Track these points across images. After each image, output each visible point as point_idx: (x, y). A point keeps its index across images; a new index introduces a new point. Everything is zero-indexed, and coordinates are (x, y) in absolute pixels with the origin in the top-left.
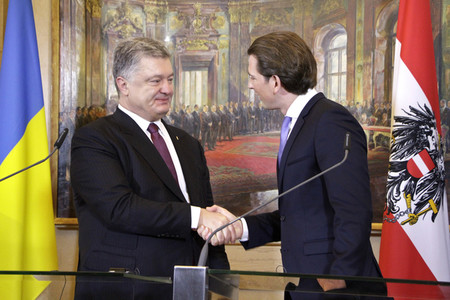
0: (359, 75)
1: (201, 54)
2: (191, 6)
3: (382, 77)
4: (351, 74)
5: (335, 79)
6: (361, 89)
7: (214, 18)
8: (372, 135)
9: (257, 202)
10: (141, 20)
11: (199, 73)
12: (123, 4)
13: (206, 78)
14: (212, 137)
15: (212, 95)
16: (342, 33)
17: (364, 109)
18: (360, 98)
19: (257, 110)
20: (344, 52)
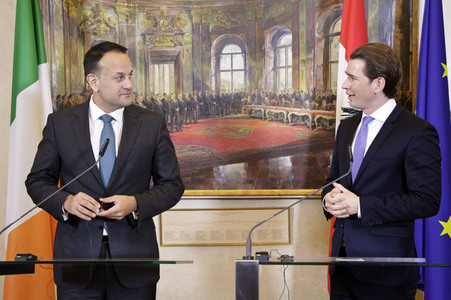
0: (302, 68)
1: (168, 49)
2: (158, 9)
3: (321, 70)
4: (296, 67)
5: (283, 71)
6: (305, 81)
7: (179, 19)
8: (313, 118)
9: (219, 175)
10: (113, 20)
11: (166, 66)
12: (97, 6)
13: (173, 70)
14: (179, 121)
15: (178, 84)
16: (288, 33)
17: (307, 96)
18: (303, 87)
19: (218, 97)
20: (290, 49)
